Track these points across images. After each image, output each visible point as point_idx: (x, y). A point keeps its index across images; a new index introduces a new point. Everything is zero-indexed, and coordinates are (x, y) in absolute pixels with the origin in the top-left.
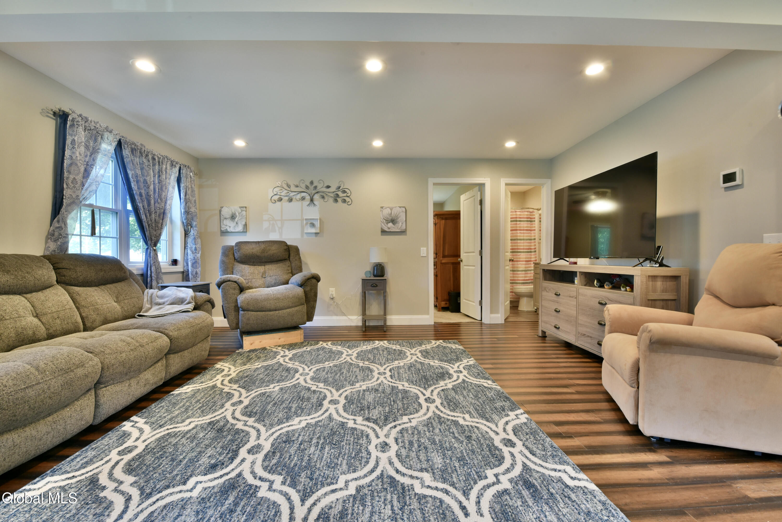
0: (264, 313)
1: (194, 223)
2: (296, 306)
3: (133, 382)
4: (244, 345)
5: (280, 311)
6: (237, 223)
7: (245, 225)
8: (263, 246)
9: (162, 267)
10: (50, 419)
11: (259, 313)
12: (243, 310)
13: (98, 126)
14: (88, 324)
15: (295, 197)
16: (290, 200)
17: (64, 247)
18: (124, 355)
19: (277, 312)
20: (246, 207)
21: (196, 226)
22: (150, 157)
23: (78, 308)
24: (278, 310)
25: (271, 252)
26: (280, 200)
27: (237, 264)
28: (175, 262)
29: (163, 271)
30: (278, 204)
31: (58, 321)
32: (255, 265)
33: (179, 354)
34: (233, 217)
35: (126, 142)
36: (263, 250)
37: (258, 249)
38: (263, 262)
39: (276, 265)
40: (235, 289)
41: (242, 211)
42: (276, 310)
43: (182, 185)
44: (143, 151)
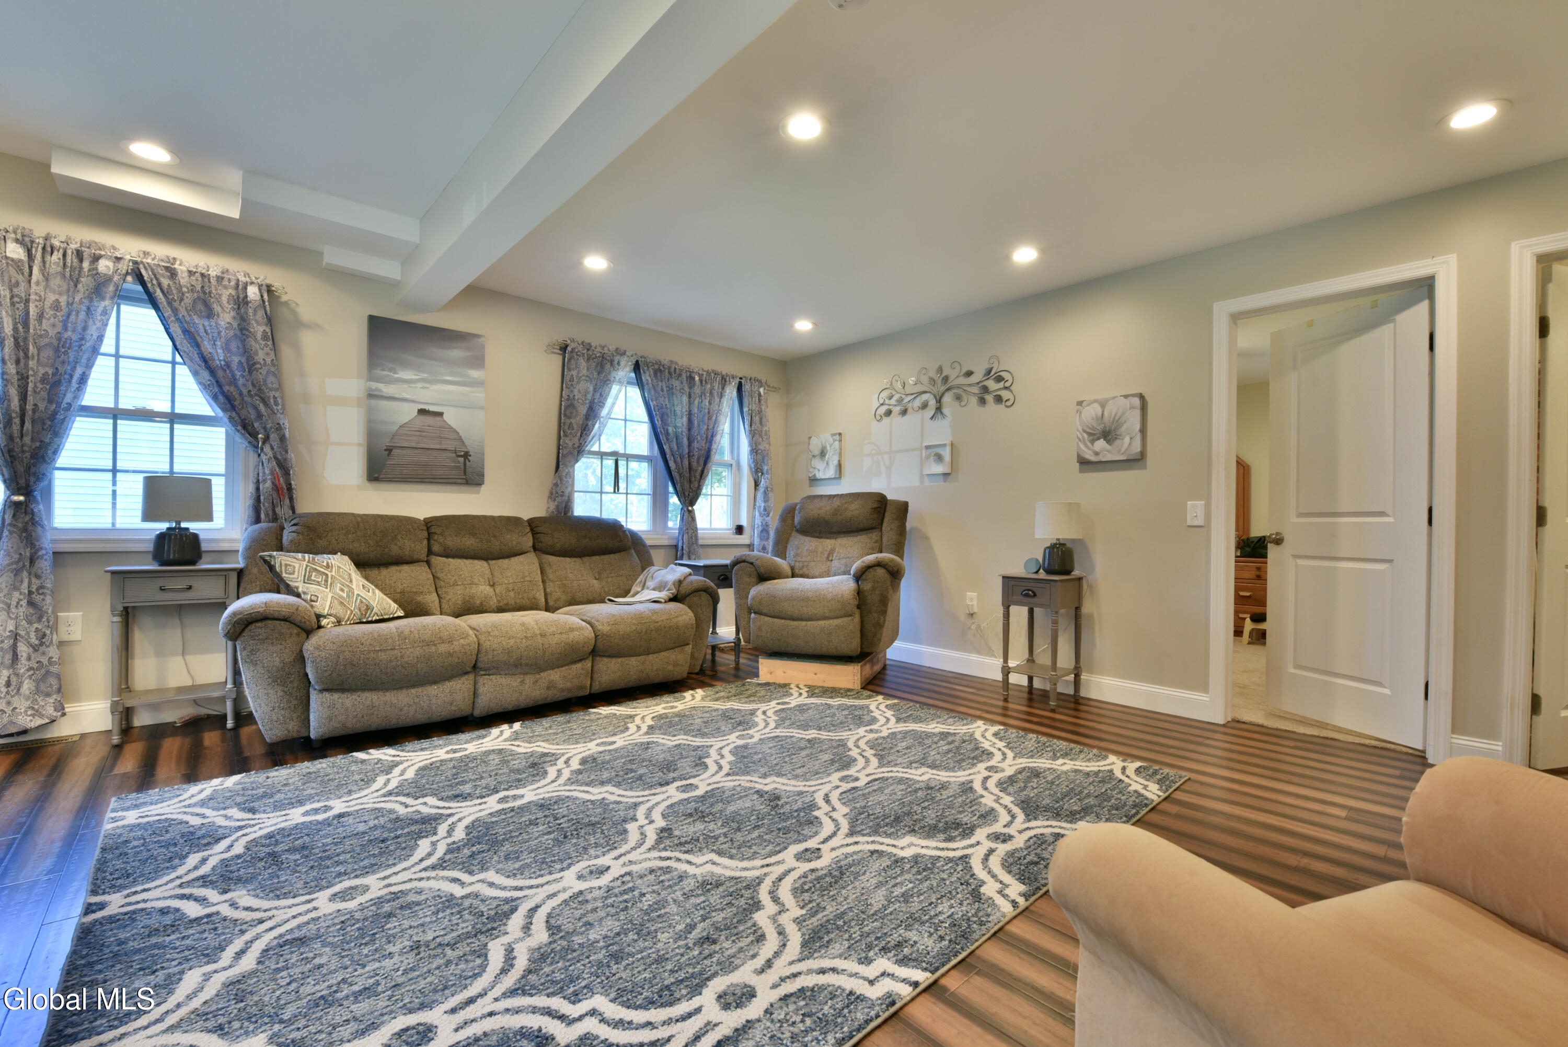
0: (783, 621)
1: (765, 468)
2: (837, 617)
3: (529, 680)
4: (761, 673)
5: (809, 623)
6: (827, 464)
7: (840, 466)
8: (837, 503)
9: (699, 535)
10: (413, 691)
11: (776, 620)
12: (755, 613)
13: (606, 350)
14: (551, 603)
15: (910, 405)
16: (904, 412)
17: (567, 506)
18: (512, 642)
19: (804, 623)
20: (840, 434)
21: (767, 473)
22: (684, 376)
23: (543, 581)
24: (806, 620)
25: (848, 514)
26: (889, 413)
27: (794, 533)
28: (739, 530)
29: (701, 542)
30: (886, 420)
31: (512, 594)
32: (821, 538)
33: (620, 660)
34: (823, 454)
35: (647, 364)
36: (836, 510)
37: (828, 508)
38: (835, 533)
39: (855, 539)
40: (750, 576)
41: (834, 441)
42: (802, 620)
43: (745, 409)
44: (672, 370)
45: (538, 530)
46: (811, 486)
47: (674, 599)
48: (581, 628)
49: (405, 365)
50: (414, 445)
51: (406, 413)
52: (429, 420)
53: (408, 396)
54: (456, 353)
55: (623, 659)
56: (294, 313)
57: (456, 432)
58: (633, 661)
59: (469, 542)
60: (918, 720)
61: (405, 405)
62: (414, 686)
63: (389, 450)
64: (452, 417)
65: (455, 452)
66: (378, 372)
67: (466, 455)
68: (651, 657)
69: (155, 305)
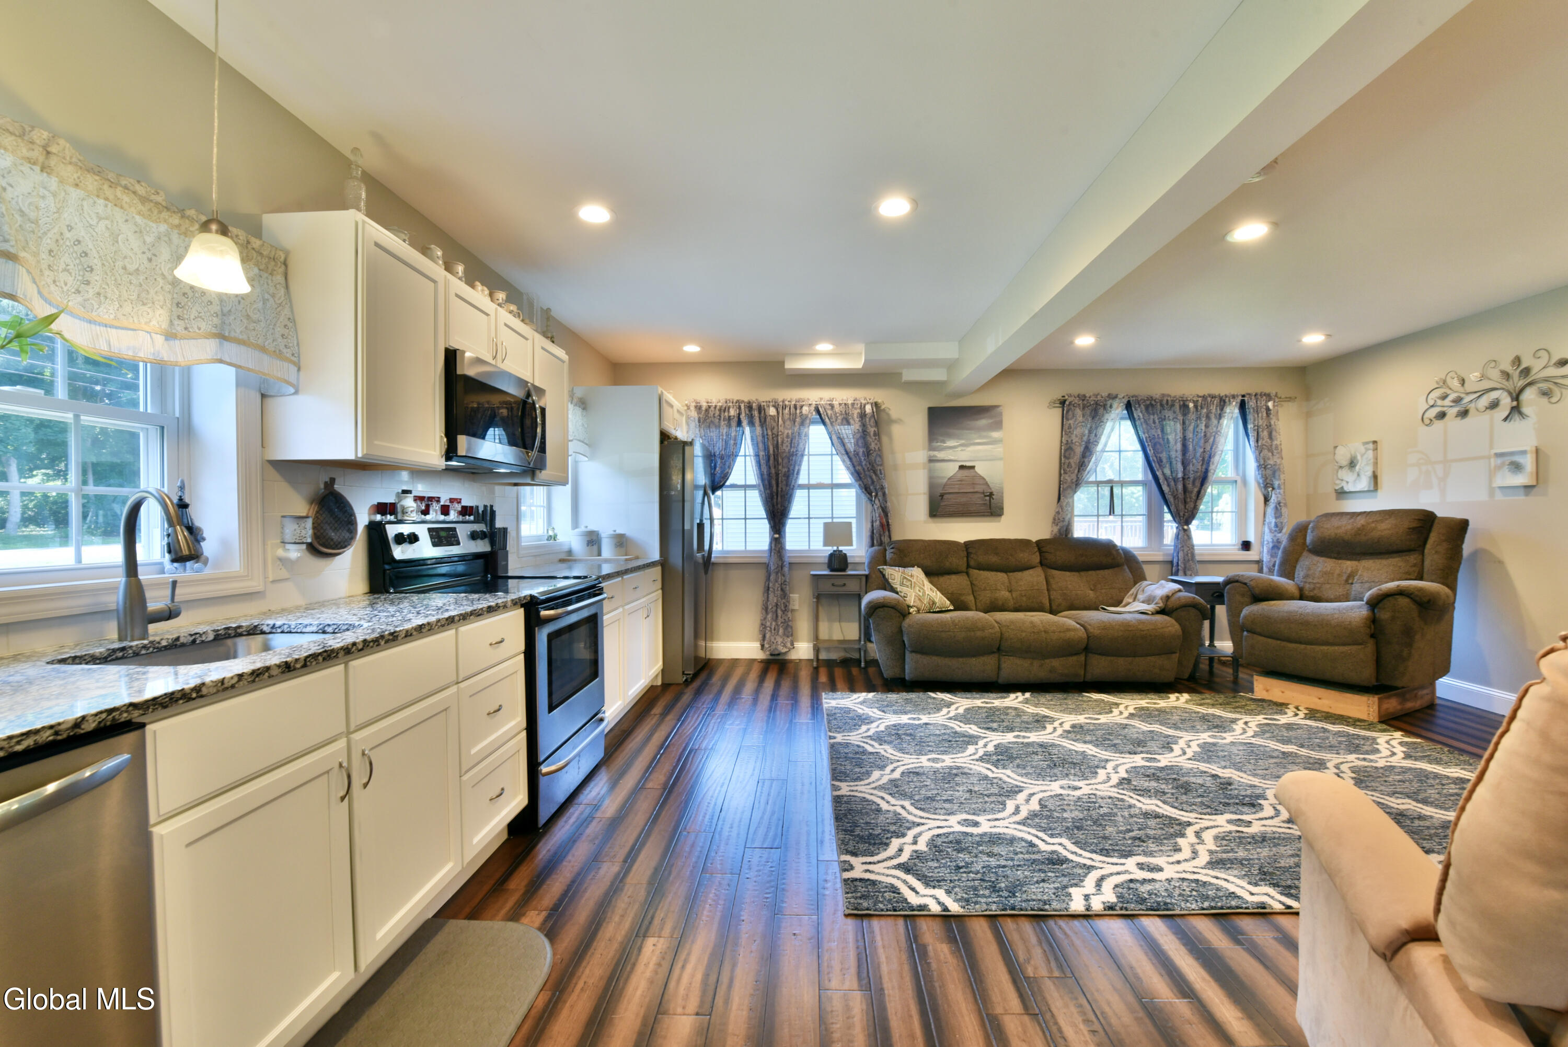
0: (1279, 642)
1: (1276, 483)
2: (1344, 644)
3: (1036, 663)
4: (1256, 689)
5: (1309, 647)
6: (1358, 475)
7: (1375, 477)
8: (1361, 521)
9: (1196, 552)
10: (961, 660)
11: (1270, 640)
12: (1248, 631)
14: (1054, 607)
15: (1472, 405)
16: (1464, 413)
17: (1066, 530)
18: (1024, 634)
19: (1303, 646)
20: (1375, 442)
21: (1279, 487)
22: (1177, 406)
23: (1048, 590)
24: (1306, 644)
25: (1375, 534)
26: (1442, 415)
27: (1305, 554)
28: (1246, 546)
29: (1198, 558)
30: (1439, 424)
31: (1024, 599)
32: (1340, 559)
33: (1109, 658)
34: (1352, 464)
35: (1138, 403)
36: (1359, 529)
37: (1349, 527)
38: (1358, 554)
40: (1243, 595)
41: (1367, 450)
42: (1301, 643)
43: (1250, 426)
44: (1165, 402)
45: (1044, 549)
46: (1338, 499)
47: (1161, 612)
48: (1075, 630)
49: (950, 436)
50: (957, 491)
51: (951, 470)
52: (965, 473)
53: (952, 458)
54: (983, 422)
55: (1112, 658)
56: (888, 415)
57: (984, 479)
58: (1121, 661)
59: (994, 559)
60: (1438, 762)
61: (951, 464)
62: (962, 656)
63: (942, 496)
64: (981, 469)
65: (983, 493)
66: (935, 444)
67: (991, 495)
68: (1137, 659)
69: (824, 423)
